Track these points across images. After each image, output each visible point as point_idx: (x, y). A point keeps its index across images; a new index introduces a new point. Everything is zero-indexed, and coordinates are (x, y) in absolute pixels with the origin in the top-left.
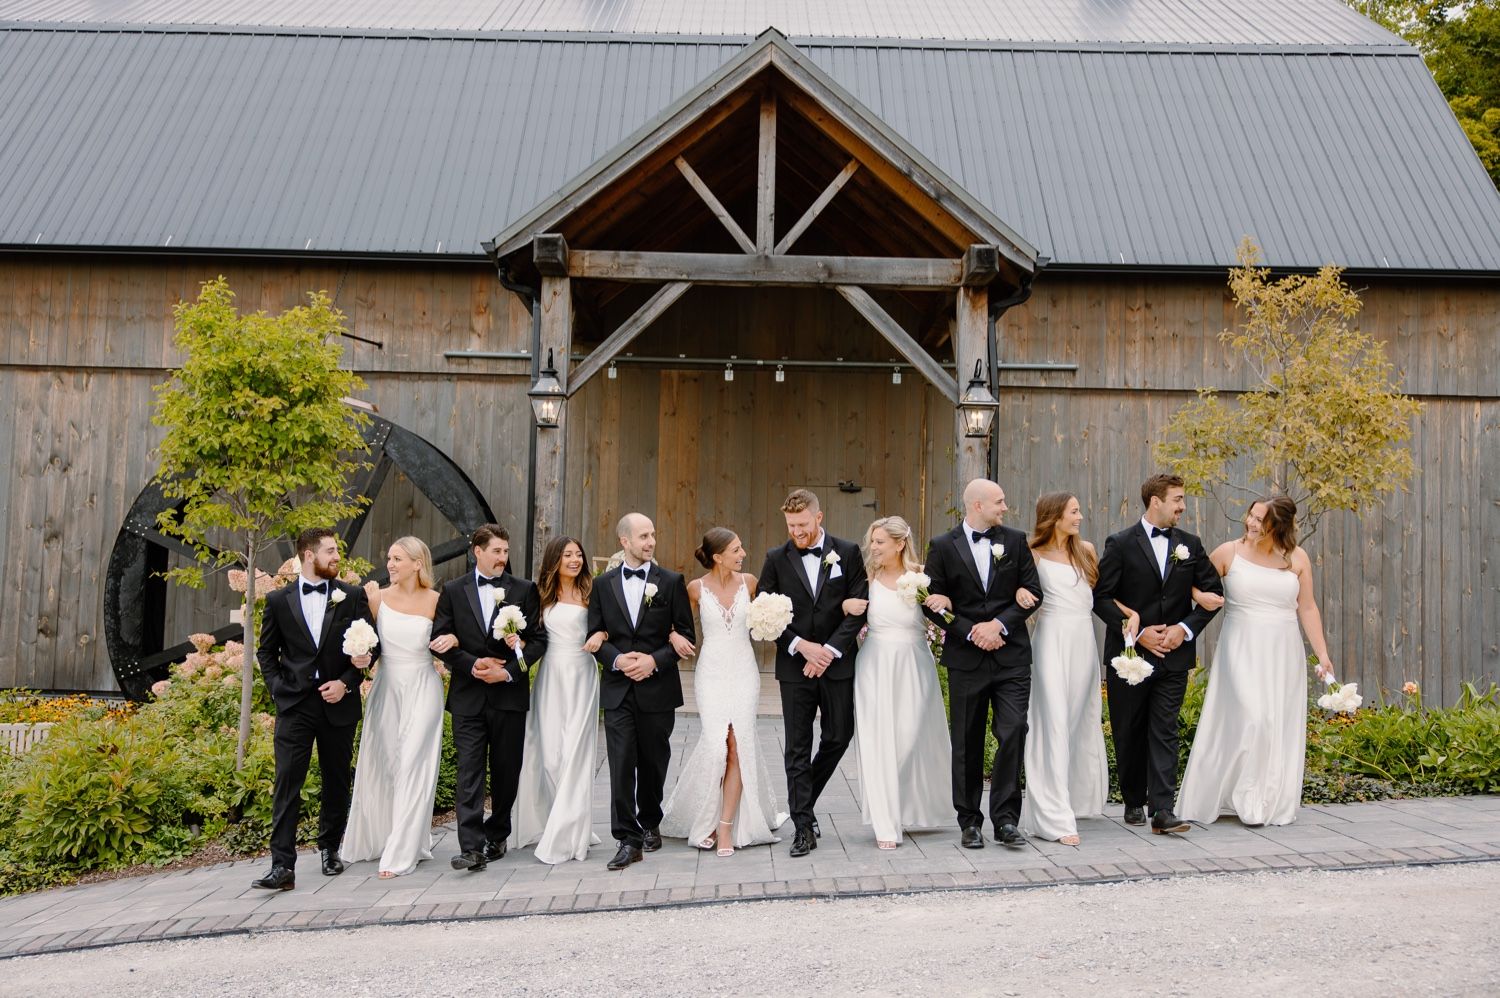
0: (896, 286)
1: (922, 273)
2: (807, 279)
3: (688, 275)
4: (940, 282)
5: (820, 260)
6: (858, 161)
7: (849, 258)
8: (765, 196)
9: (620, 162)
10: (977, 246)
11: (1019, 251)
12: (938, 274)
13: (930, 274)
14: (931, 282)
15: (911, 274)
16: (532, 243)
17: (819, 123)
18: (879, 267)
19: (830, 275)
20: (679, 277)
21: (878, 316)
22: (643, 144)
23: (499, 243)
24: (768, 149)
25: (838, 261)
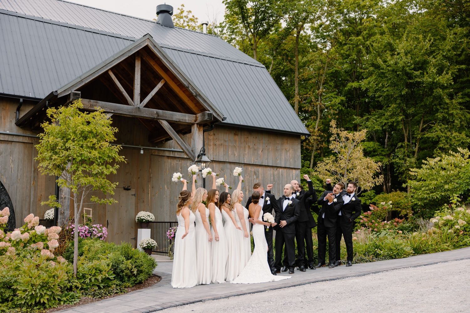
0: (177, 121)
1: (185, 118)
2: (151, 117)
3: (114, 111)
4: (190, 122)
5: (155, 111)
6: (165, 80)
7: (164, 111)
8: (137, 87)
9: (100, 70)
10: (208, 112)
11: (218, 115)
12: (189, 119)
13: (187, 119)
14: (187, 121)
15: (182, 118)
16: (70, 93)
17: (154, 66)
18: (172, 115)
19: (158, 116)
20: (111, 111)
21: (171, 131)
22: (108, 65)
23: (59, 92)
24: (138, 72)
25: (160, 111)
